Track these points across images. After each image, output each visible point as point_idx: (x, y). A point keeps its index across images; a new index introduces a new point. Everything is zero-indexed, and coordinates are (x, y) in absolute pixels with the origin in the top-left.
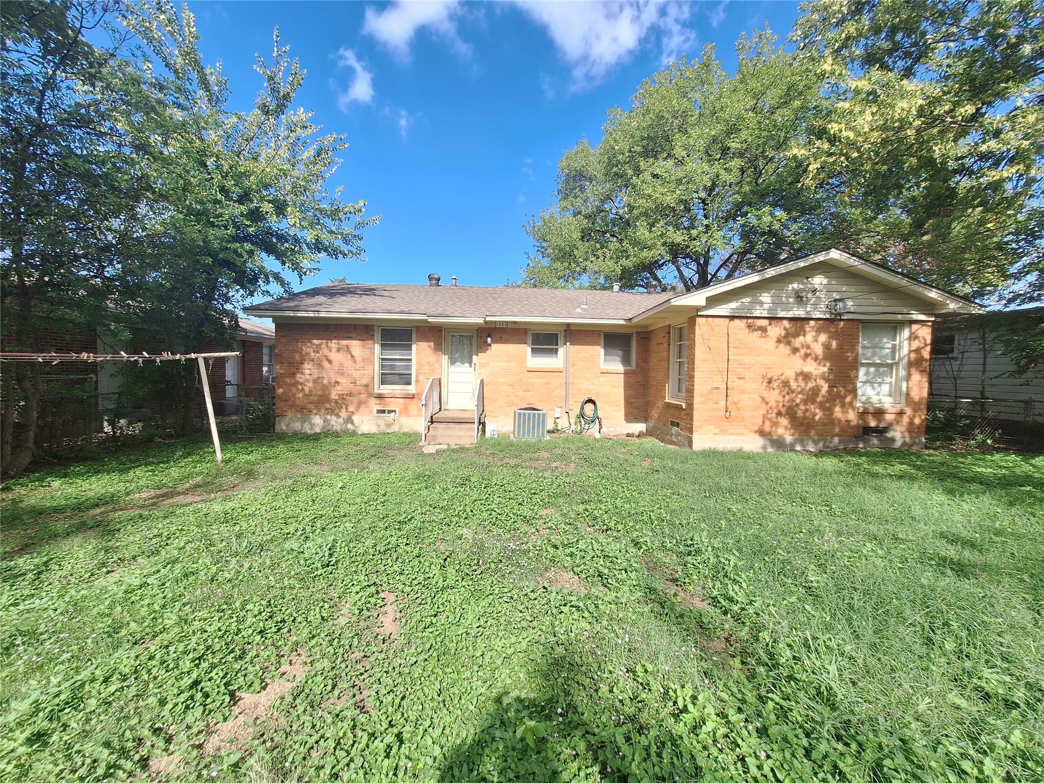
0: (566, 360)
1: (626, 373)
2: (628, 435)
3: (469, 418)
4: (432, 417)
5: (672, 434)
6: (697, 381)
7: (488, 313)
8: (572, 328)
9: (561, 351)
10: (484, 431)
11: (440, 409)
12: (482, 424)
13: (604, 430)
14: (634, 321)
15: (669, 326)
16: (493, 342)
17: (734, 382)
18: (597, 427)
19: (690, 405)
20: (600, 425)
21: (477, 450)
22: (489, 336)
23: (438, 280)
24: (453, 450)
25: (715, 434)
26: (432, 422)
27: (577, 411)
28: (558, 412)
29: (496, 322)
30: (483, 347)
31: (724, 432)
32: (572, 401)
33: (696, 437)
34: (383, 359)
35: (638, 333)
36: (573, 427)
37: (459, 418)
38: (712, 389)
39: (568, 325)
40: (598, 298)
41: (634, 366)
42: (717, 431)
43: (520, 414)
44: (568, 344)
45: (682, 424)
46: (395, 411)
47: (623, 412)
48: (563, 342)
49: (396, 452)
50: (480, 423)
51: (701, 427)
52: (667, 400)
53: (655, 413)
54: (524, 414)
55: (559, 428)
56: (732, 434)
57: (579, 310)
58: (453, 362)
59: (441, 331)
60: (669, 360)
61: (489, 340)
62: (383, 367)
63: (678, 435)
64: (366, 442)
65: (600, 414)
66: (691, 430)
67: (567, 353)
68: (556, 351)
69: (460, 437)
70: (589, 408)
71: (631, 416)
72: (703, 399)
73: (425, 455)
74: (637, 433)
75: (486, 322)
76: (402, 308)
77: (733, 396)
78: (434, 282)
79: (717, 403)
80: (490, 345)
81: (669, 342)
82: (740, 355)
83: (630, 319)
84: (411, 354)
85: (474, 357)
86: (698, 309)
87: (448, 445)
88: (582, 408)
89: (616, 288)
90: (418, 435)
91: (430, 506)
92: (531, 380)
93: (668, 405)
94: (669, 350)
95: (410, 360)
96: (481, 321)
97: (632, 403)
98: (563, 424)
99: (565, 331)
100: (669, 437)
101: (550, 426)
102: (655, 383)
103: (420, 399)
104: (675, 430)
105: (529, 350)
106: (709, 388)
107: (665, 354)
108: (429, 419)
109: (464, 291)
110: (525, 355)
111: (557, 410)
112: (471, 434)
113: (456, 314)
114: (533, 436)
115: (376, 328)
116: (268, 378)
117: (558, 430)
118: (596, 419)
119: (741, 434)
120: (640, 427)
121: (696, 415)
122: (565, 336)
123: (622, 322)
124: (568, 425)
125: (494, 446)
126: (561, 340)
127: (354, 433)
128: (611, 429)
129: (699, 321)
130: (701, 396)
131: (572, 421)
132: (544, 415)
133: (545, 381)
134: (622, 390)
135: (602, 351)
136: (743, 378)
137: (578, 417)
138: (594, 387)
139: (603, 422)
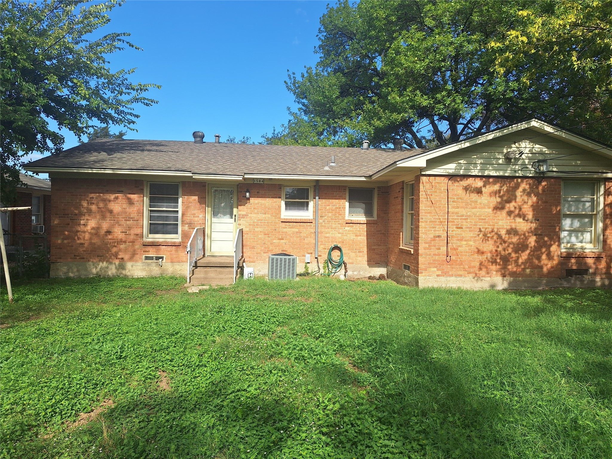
0: (315, 212)
1: (368, 223)
2: (370, 278)
3: (230, 263)
4: (196, 262)
5: (405, 276)
6: (421, 230)
7: (246, 171)
8: (320, 184)
9: (311, 204)
10: (242, 274)
11: (204, 256)
12: (241, 268)
13: (349, 273)
14: (374, 178)
15: (403, 182)
16: (251, 196)
17: (453, 231)
18: (343, 271)
19: (417, 250)
20: (346, 269)
21: (234, 289)
22: (248, 191)
23: (203, 137)
24: (214, 290)
25: (438, 276)
26: (196, 266)
27: (325, 257)
28: (308, 258)
29: (253, 179)
30: (242, 201)
31: (445, 274)
32: (321, 248)
33: (421, 278)
34: (151, 211)
35: (379, 188)
36: (322, 271)
37: (220, 263)
38: (434, 237)
39: (317, 181)
40: (347, 156)
41: (375, 217)
42: (439, 273)
43: (273, 259)
44: (317, 198)
45: (412, 267)
46: (162, 258)
47: (366, 258)
48: (312, 197)
49: (164, 292)
50: (238, 267)
51: (426, 270)
52: (401, 247)
53: (393, 258)
54: (277, 260)
55: (310, 271)
56: (452, 275)
57: (327, 168)
58: (215, 214)
59: (205, 186)
60: (403, 212)
61: (248, 194)
62: (151, 218)
63: (409, 277)
64: (136, 285)
65: (345, 259)
66: (417, 273)
67: (315, 206)
68: (307, 204)
69: (221, 279)
70: (335, 255)
71: (372, 262)
72: (427, 245)
73: (189, 294)
74: (377, 276)
75: (245, 179)
76: (169, 165)
77: (453, 243)
78: (198, 139)
79: (440, 249)
80: (248, 199)
81: (403, 196)
82: (458, 208)
83: (370, 176)
84: (177, 207)
85: (235, 210)
86: (421, 169)
87: (210, 285)
88: (330, 254)
89: (365, 145)
90: (184, 278)
91: (192, 325)
92: (285, 230)
93: (402, 251)
94: (402, 204)
95: (177, 211)
96: (240, 178)
97: (374, 250)
98: (313, 267)
99: (315, 186)
100: (402, 279)
101: (300, 269)
102: (392, 232)
103: (186, 247)
104: (407, 272)
105: (283, 204)
106: (432, 236)
107: (399, 207)
108: (193, 264)
109: (226, 149)
110: (280, 207)
111: (308, 256)
112: (231, 276)
113: (218, 172)
114: (284, 277)
115: (145, 183)
116: (36, 228)
117: (308, 274)
118: (342, 264)
119: (461, 276)
120: (382, 271)
121: (421, 259)
122: (315, 191)
123: (363, 179)
124: (317, 269)
125: (250, 285)
126: (311, 195)
127: (126, 278)
128: (355, 273)
129: (424, 179)
130: (426, 243)
131: (321, 266)
132: (293, 260)
133: (297, 230)
134: (365, 238)
135: (347, 204)
136: (461, 228)
137: (326, 262)
138: (340, 235)
139: (348, 266)
